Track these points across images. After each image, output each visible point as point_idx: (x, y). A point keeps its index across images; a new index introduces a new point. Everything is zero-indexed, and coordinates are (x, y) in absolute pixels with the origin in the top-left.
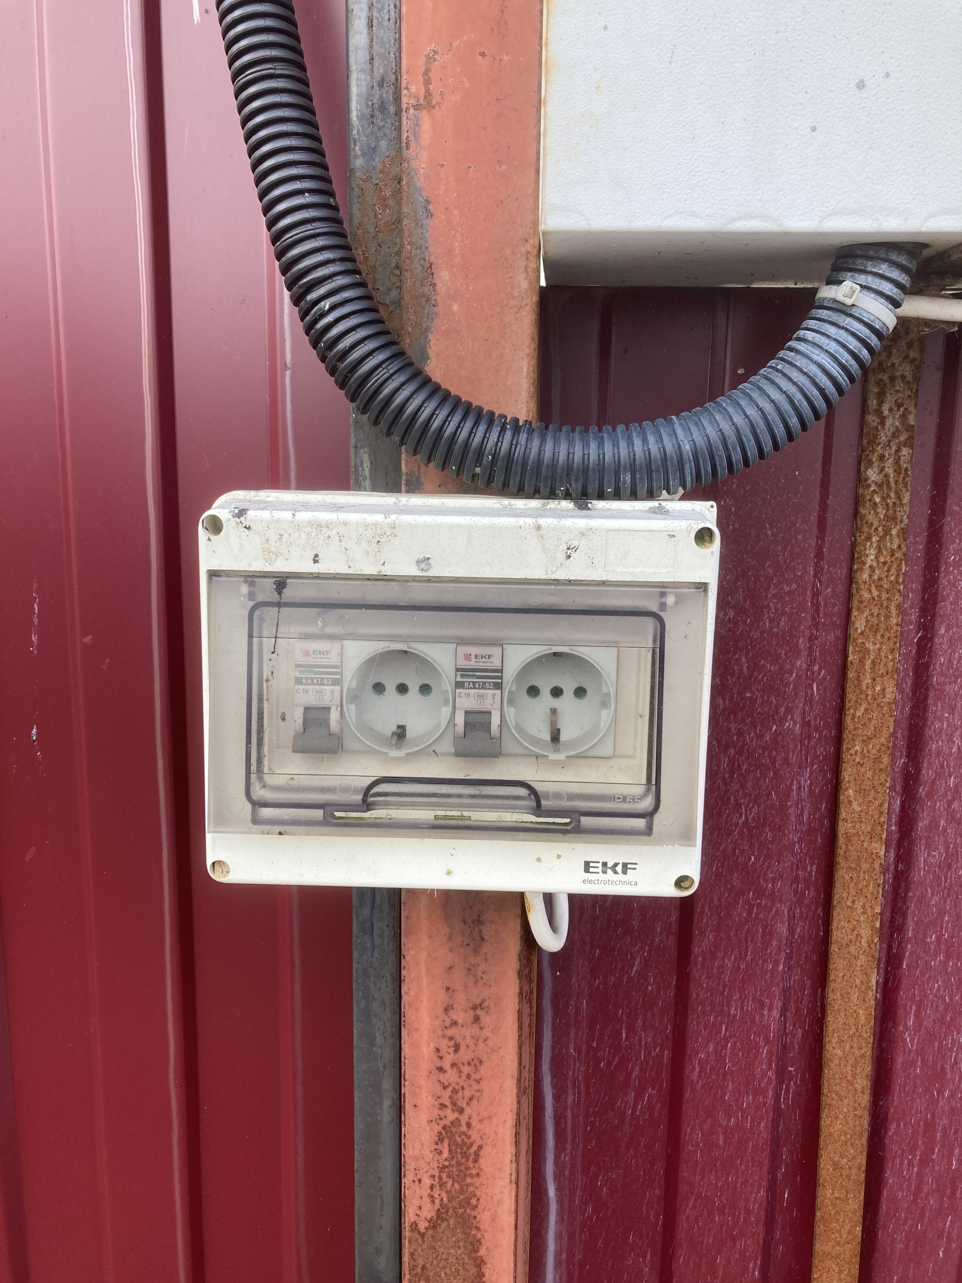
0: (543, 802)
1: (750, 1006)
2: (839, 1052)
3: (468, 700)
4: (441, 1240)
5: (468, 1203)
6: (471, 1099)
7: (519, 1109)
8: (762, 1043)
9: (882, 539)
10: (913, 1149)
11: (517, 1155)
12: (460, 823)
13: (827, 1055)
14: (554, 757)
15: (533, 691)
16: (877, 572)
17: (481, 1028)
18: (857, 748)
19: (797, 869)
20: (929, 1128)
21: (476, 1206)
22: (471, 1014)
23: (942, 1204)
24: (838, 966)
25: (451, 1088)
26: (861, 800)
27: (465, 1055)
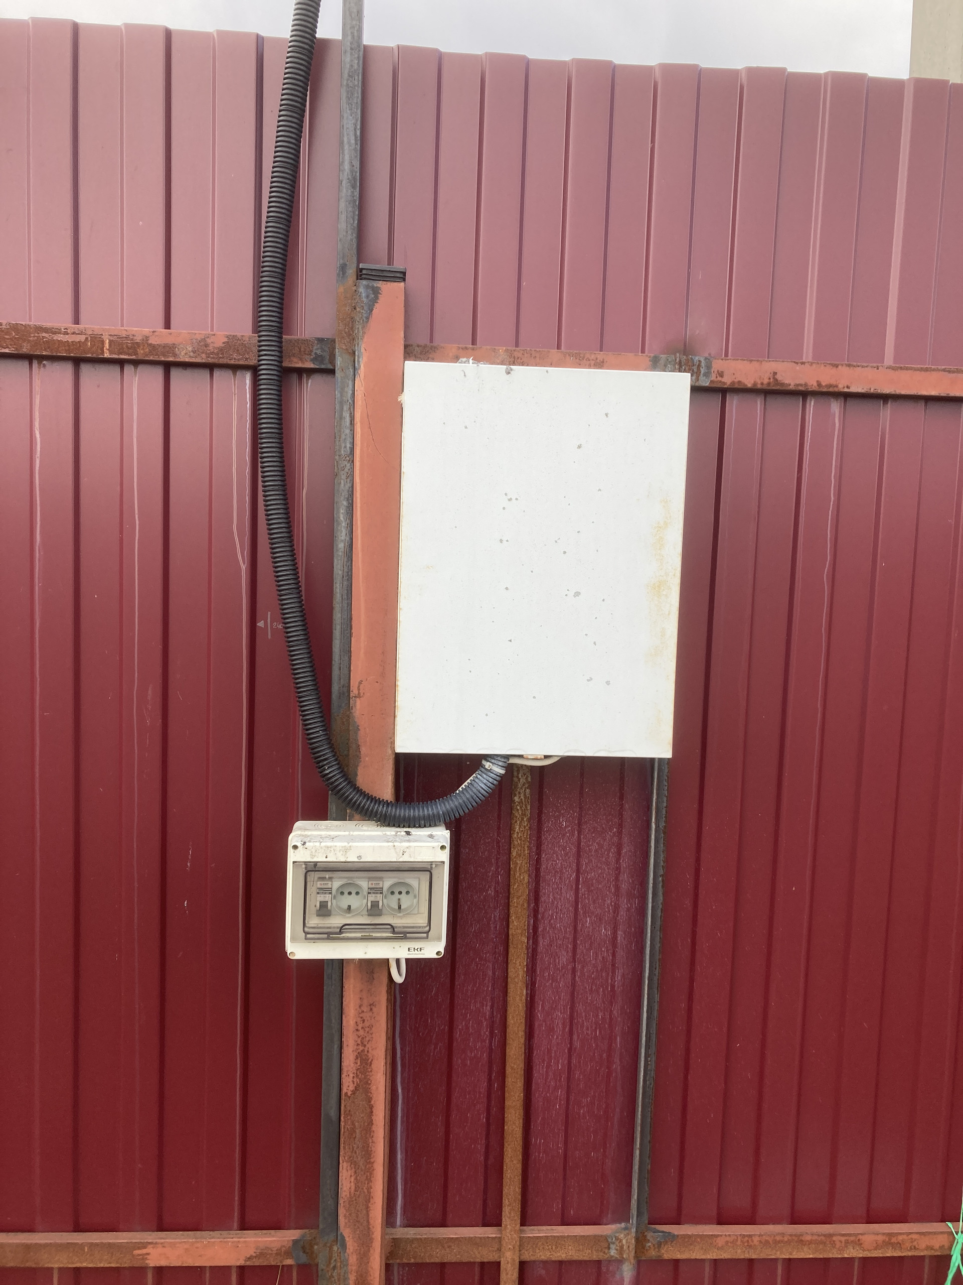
0: (395, 930)
1: (478, 1005)
2: (512, 1022)
3: (372, 898)
4: (357, 1098)
5: (367, 1083)
6: (369, 1041)
7: (387, 1045)
8: (484, 1021)
9: (521, 822)
10: (543, 1061)
11: (386, 1063)
12: (369, 937)
13: (508, 1023)
14: (399, 915)
15: (393, 893)
16: (519, 834)
17: (373, 1013)
18: (515, 900)
19: (495, 949)
20: (549, 1051)
21: (370, 1084)
22: (369, 1007)
23: (556, 1084)
24: (511, 987)
25: (361, 1037)
26: (517, 921)
27: (367, 1024)
